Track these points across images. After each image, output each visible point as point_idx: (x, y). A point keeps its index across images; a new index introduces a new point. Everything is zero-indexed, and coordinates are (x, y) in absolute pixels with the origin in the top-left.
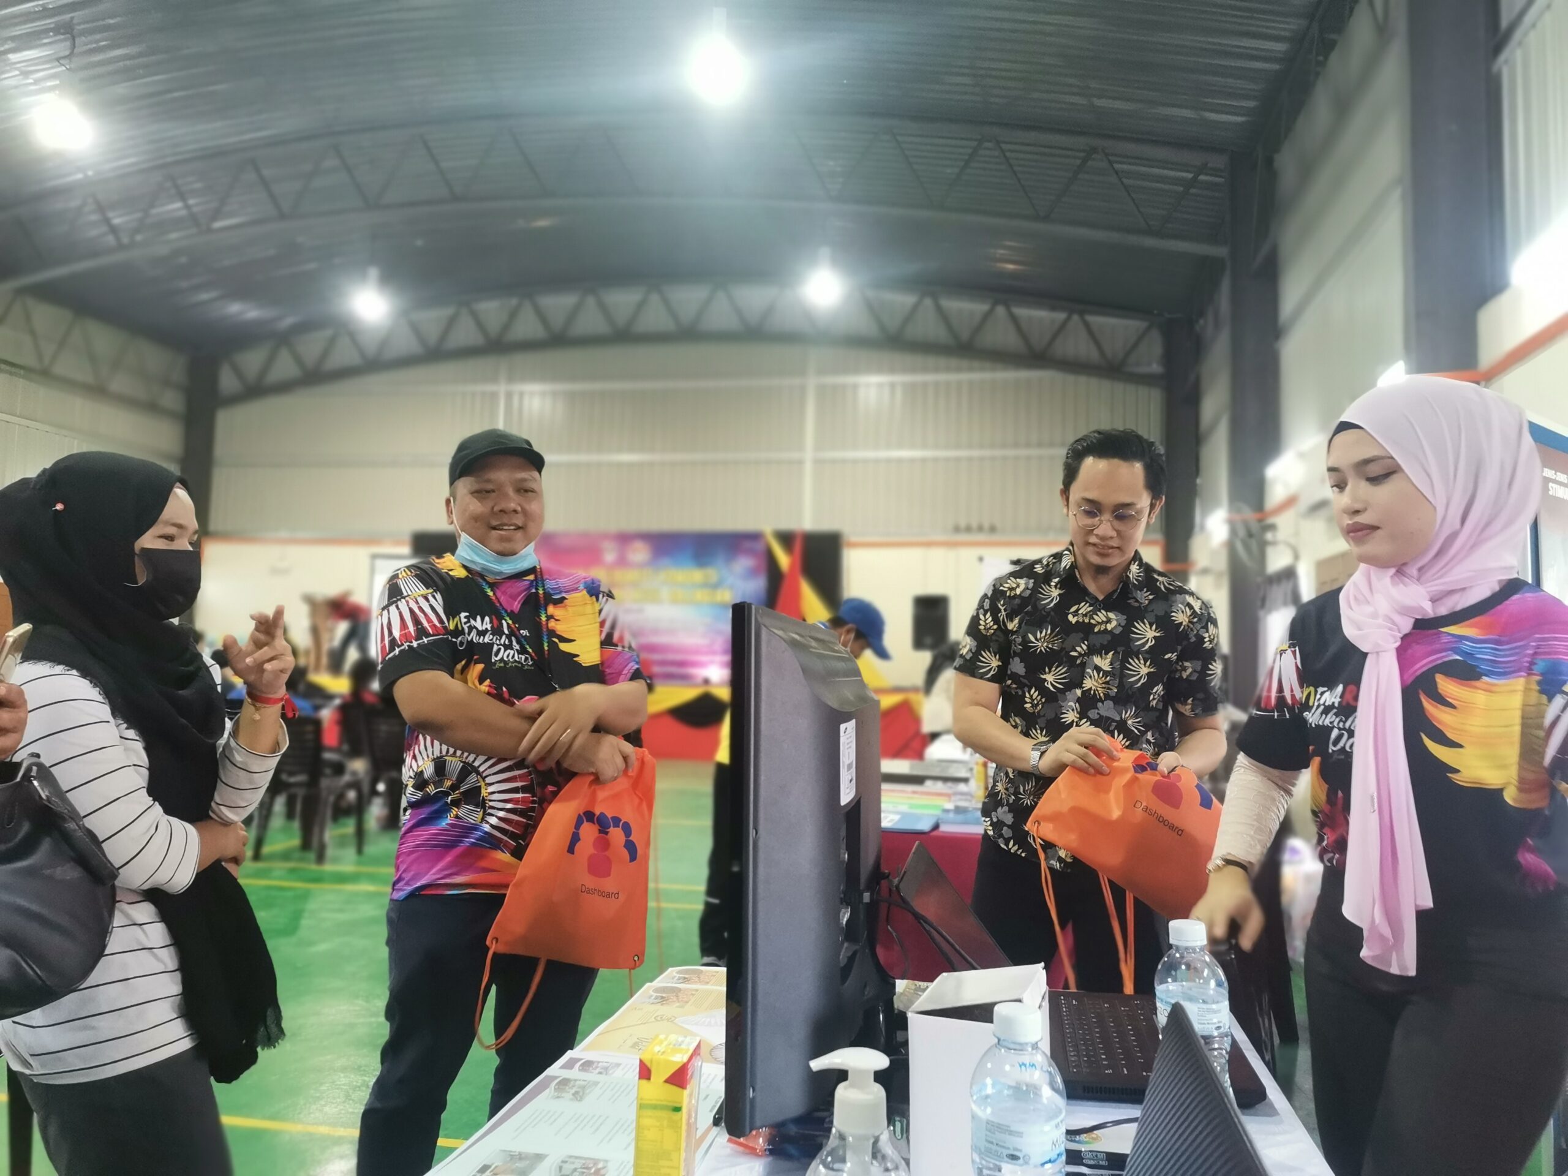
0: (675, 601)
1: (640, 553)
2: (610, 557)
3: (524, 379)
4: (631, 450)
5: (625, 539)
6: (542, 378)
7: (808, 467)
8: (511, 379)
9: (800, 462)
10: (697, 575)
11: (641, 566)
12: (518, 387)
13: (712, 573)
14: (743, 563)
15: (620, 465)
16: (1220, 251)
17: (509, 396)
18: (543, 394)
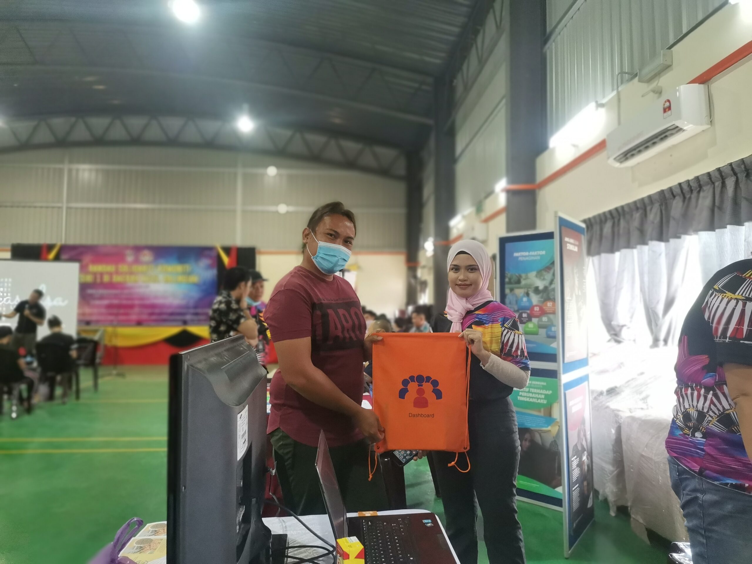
0: (167, 282)
1: (147, 256)
2: (130, 258)
3: (79, 162)
4: (142, 202)
5: (138, 249)
6: (90, 162)
7: (239, 214)
8: (71, 162)
9: (234, 211)
10: (179, 268)
11: (147, 263)
12: (75, 166)
13: (188, 267)
14: (205, 262)
15: (135, 210)
16: (430, 122)
17: (70, 171)
18: (90, 170)
